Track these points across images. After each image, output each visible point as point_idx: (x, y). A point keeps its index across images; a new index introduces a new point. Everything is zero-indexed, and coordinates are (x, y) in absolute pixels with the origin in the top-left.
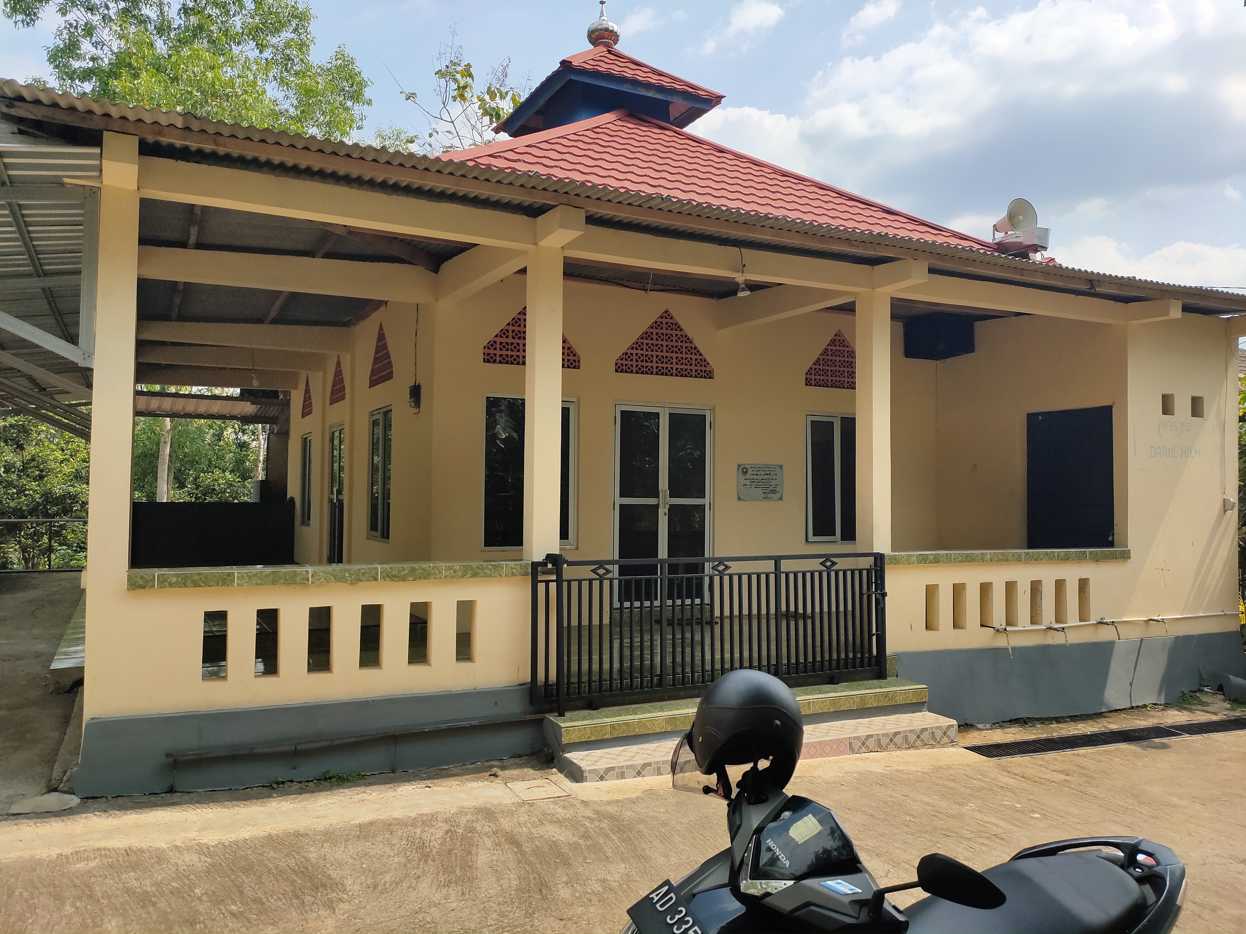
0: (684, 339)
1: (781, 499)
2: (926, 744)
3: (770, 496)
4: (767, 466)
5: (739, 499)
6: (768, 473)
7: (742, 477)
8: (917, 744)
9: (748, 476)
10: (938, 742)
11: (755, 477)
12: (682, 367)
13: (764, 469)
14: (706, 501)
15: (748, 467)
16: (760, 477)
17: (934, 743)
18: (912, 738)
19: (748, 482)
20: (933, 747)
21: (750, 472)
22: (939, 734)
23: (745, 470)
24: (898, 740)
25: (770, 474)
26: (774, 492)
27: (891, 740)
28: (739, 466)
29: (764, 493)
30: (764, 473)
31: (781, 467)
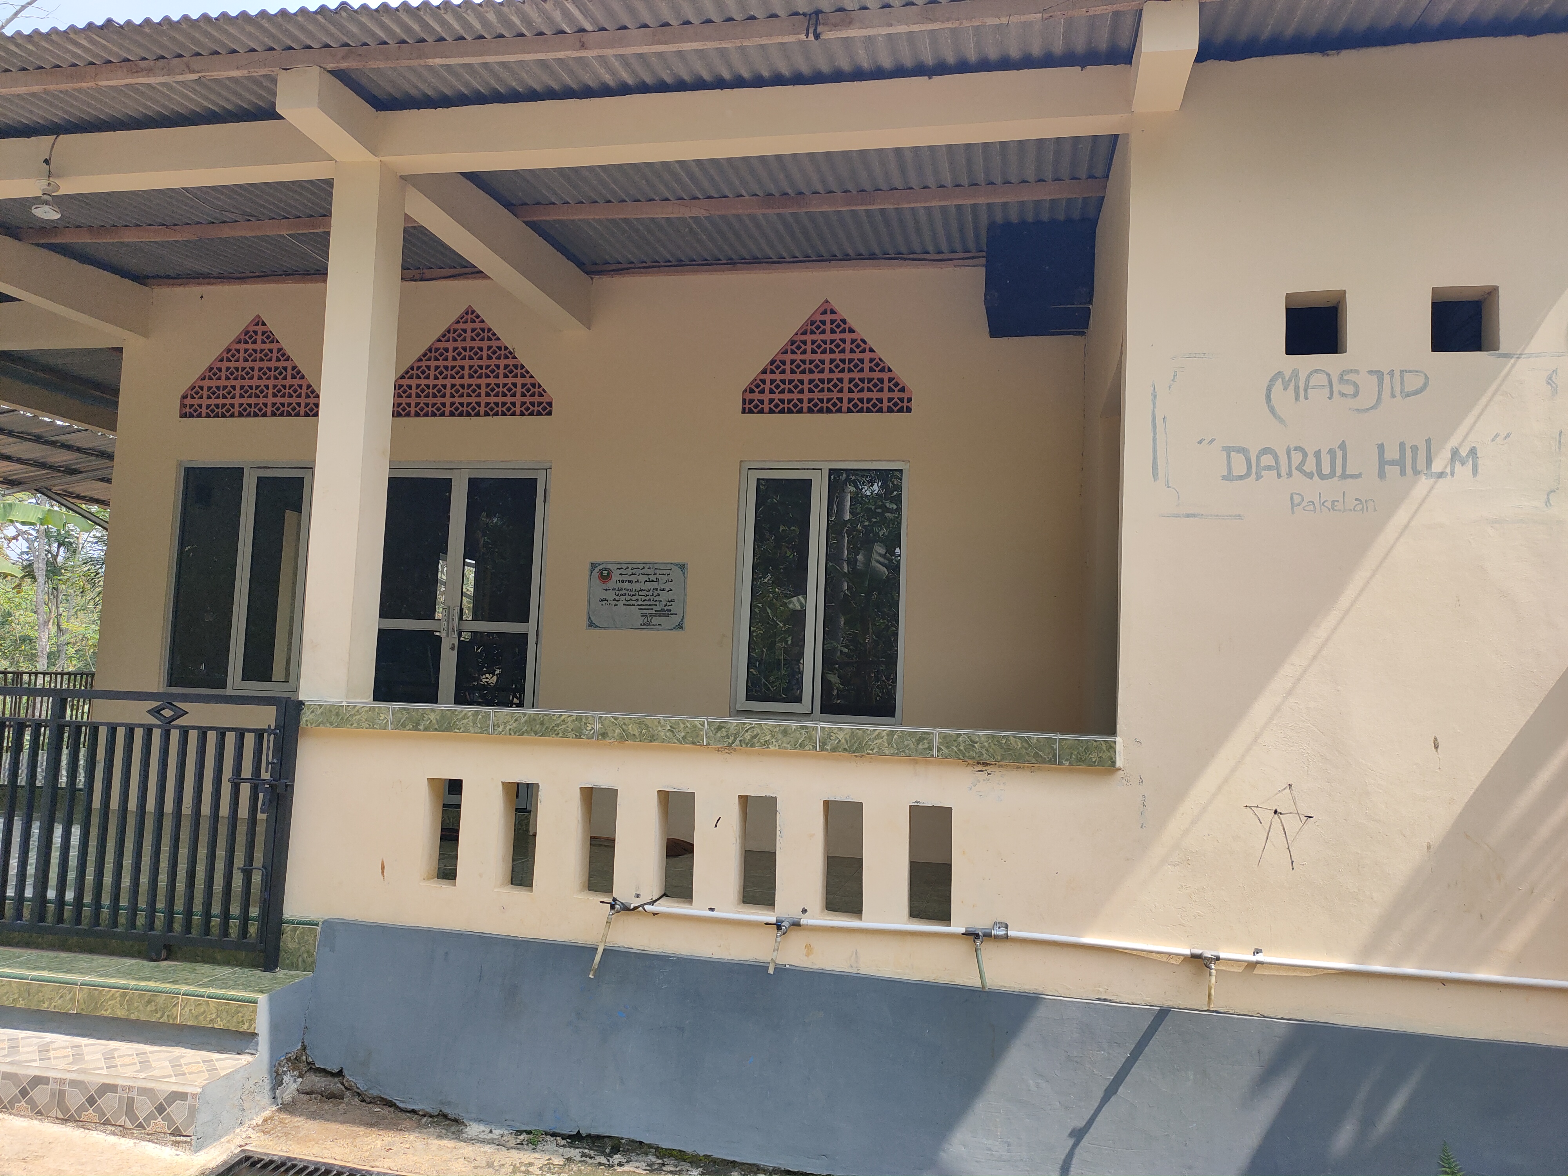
0: (503, 352)
1: (680, 627)
2: (107, 1123)
3: (655, 620)
4: (652, 566)
5: (591, 625)
6: (652, 578)
7: (598, 585)
8: (85, 1116)
9: (611, 584)
10: (140, 1126)
11: (626, 585)
12: (496, 399)
13: (646, 571)
14: (529, 628)
15: (613, 567)
16: (637, 586)
17: (129, 1125)
18: (75, 1099)
19: (610, 595)
20: (124, 1132)
21: (615, 576)
22: (144, 1107)
23: (605, 573)
24: (40, 1095)
25: (657, 580)
26: (665, 613)
27: (24, 1093)
28: (593, 566)
29: (643, 615)
30: (646, 578)
31: (682, 567)
